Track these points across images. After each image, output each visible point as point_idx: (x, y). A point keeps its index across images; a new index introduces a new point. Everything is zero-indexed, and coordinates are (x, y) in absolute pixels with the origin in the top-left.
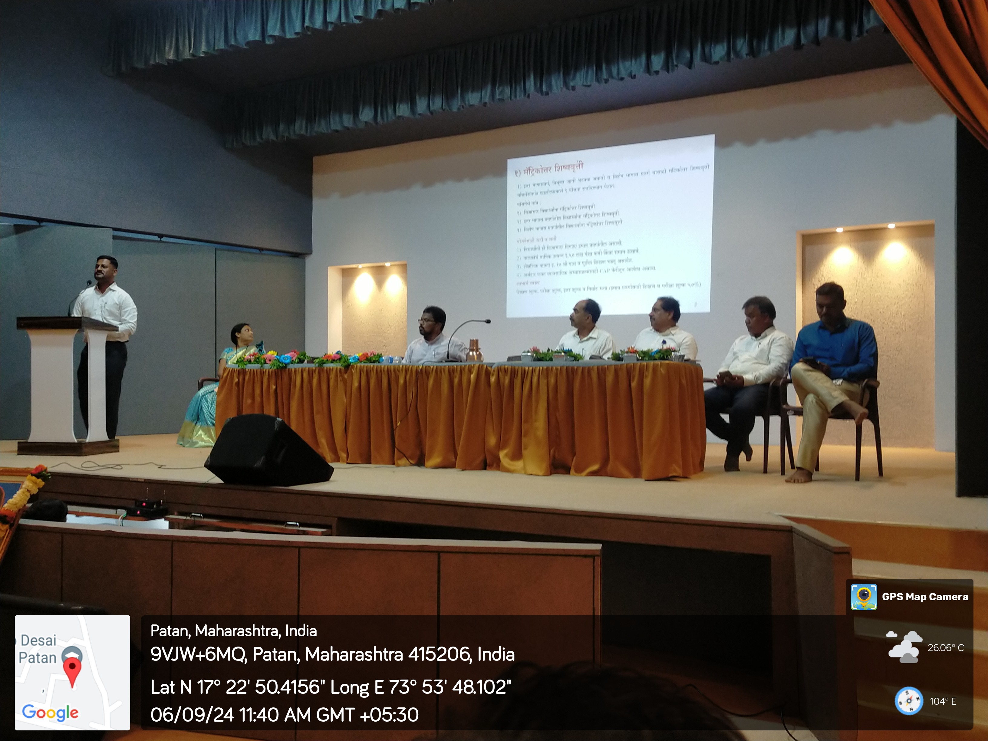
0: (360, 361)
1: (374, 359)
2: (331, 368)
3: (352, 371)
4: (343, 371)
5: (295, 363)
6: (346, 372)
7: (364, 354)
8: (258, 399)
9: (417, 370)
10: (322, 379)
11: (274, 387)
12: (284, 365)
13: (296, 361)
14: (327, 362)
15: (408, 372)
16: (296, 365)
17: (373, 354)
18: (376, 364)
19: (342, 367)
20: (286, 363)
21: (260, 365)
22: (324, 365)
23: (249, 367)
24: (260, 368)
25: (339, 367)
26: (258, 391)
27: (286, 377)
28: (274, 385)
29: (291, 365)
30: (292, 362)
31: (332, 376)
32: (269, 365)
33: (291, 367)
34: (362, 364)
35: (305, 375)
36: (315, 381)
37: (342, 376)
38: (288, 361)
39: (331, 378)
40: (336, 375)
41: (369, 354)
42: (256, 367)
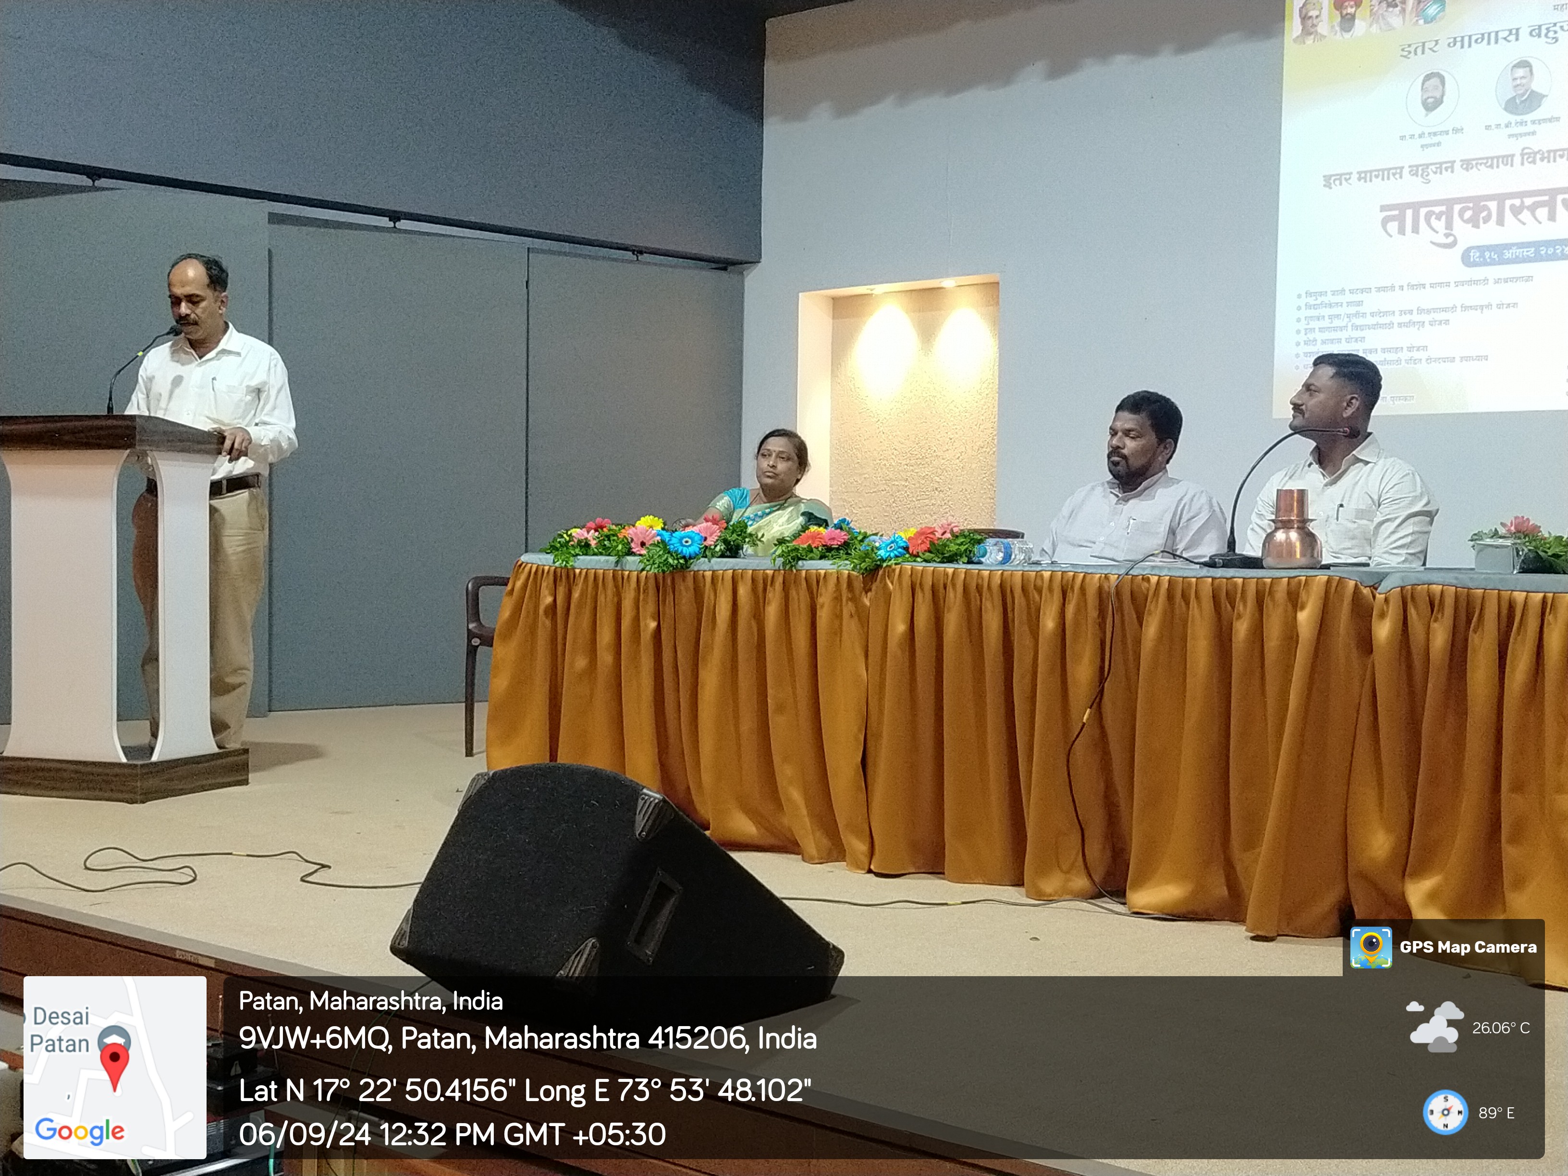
0: (912, 555)
1: (953, 548)
2: (822, 572)
3: (886, 584)
4: (858, 585)
5: (713, 556)
6: (867, 590)
7: (920, 533)
8: (606, 658)
9: (1100, 589)
10: (793, 606)
11: (653, 625)
12: (682, 561)
13: (718, 548)
14: (811, 555)
15: (1069, 594)
16: (714, 560)
17: (952, 531)
18: (962, 567)
19: (855, 573)
20: (687, 555)
21: (613, 559)
22: (800, 563)
23: (583, 563)
24: (612, 566)
25: (847, 572)
26: (605, 636)
27: (686, 596)
28: (654, 620)
29: (703, 559)
30: (706, 552)
31: (825, 599)
32: (637, 559)
33: (702, 565)
34: (919, 566)
35: (743, 591)
36: (772, 611)
37: (854, 599)
38: (694, 549)
39: (822, 606)
40: (838, 599)
41: (938, 535)
42: (602, 563)
